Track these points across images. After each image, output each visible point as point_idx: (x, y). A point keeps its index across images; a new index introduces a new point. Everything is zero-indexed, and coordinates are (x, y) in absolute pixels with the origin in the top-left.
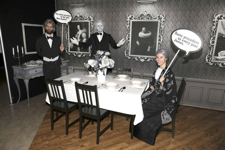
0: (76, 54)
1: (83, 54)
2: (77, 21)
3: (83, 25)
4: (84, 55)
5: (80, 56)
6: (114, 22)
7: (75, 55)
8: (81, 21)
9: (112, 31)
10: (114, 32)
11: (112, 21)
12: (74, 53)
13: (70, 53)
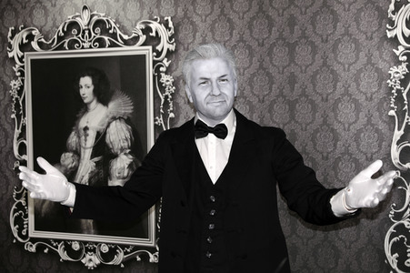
0: (68, 248)
1: (113, 251)
2: (77, 53)
3: (114, 75)
4: (119, 258)
5: (92, 261)
6: (303, 53)
7: (64, 256)
8: (98, 52)
9: (292, 105)
10: (303, 111)
11: (292, 48)
12: (59, 241)
13: (33, 240)
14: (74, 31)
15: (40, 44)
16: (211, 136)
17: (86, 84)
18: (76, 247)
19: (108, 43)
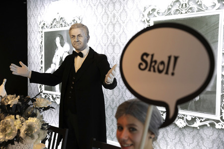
0: (52, 97)
3: (65, 36)
6: (117, 26)
7: (52, 100)
8: (61, 29)
9: (114, 46)
11: (114, 25)
12: (50, 94)
13: (44, 94)
14: (55, 22)
15: (46, 26)
16: (79, 57)
17: (58, 40)
18: (54, 97)
19: (63, 26)
